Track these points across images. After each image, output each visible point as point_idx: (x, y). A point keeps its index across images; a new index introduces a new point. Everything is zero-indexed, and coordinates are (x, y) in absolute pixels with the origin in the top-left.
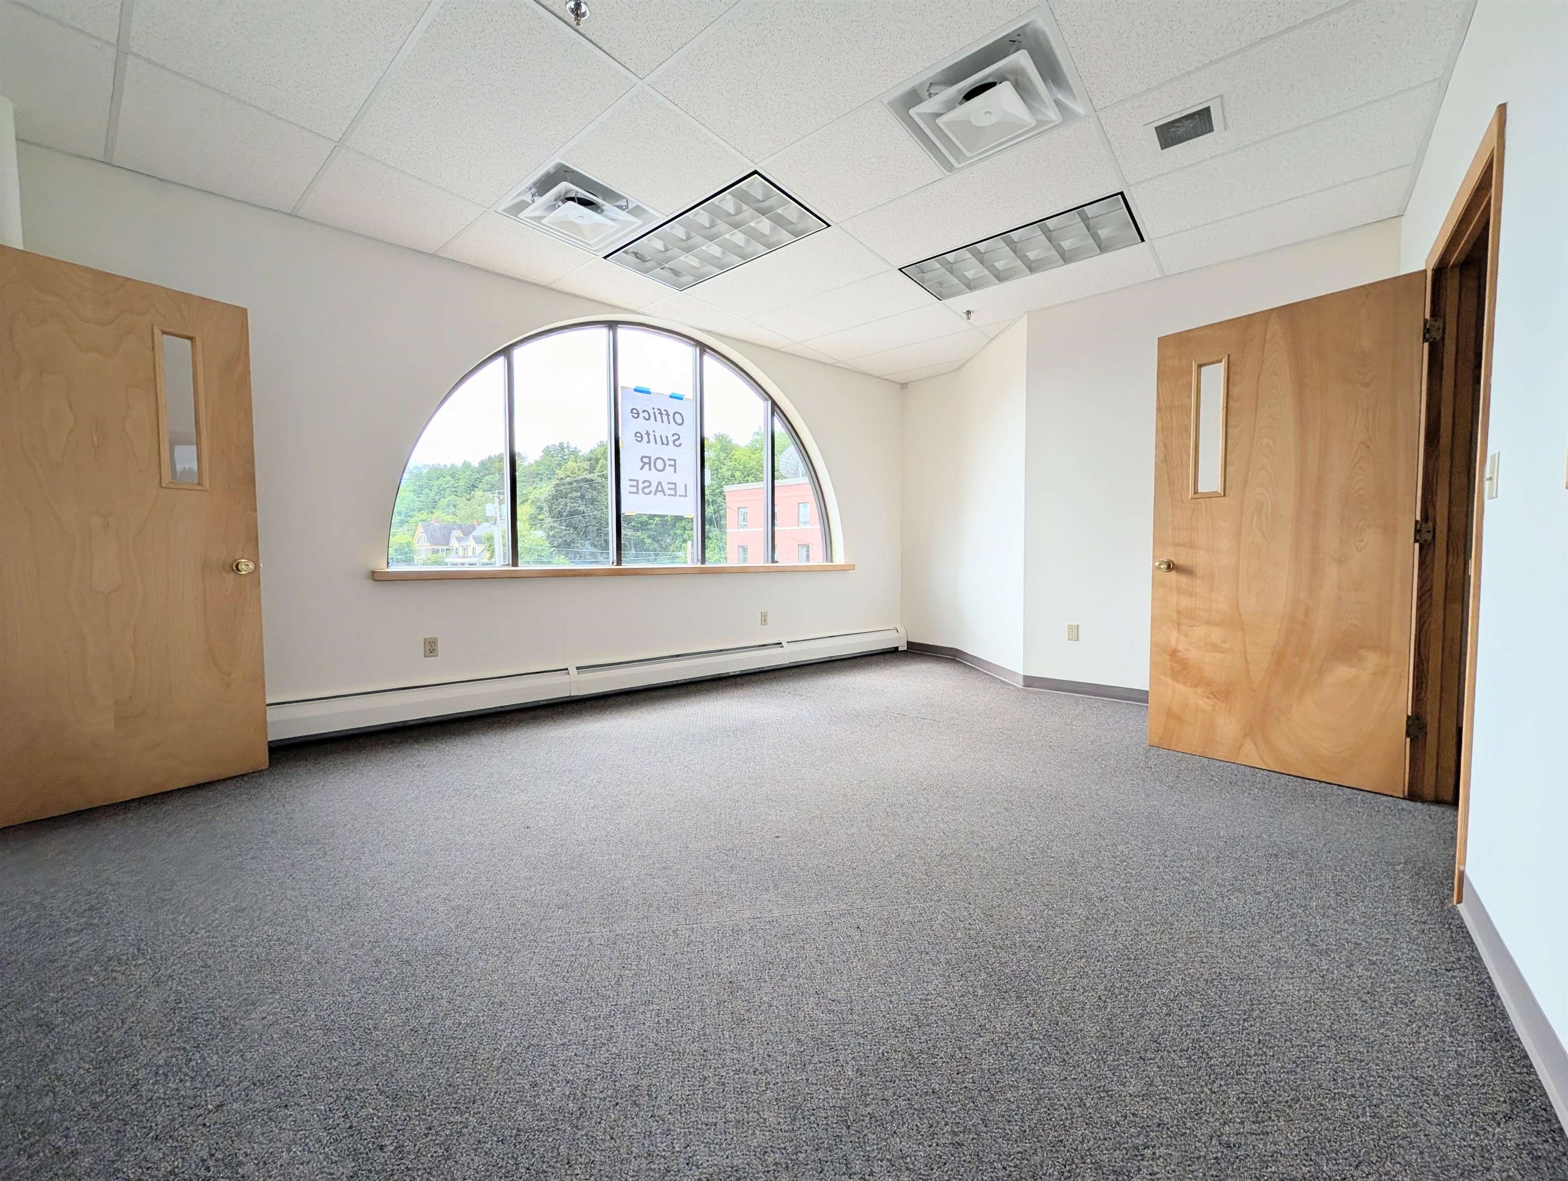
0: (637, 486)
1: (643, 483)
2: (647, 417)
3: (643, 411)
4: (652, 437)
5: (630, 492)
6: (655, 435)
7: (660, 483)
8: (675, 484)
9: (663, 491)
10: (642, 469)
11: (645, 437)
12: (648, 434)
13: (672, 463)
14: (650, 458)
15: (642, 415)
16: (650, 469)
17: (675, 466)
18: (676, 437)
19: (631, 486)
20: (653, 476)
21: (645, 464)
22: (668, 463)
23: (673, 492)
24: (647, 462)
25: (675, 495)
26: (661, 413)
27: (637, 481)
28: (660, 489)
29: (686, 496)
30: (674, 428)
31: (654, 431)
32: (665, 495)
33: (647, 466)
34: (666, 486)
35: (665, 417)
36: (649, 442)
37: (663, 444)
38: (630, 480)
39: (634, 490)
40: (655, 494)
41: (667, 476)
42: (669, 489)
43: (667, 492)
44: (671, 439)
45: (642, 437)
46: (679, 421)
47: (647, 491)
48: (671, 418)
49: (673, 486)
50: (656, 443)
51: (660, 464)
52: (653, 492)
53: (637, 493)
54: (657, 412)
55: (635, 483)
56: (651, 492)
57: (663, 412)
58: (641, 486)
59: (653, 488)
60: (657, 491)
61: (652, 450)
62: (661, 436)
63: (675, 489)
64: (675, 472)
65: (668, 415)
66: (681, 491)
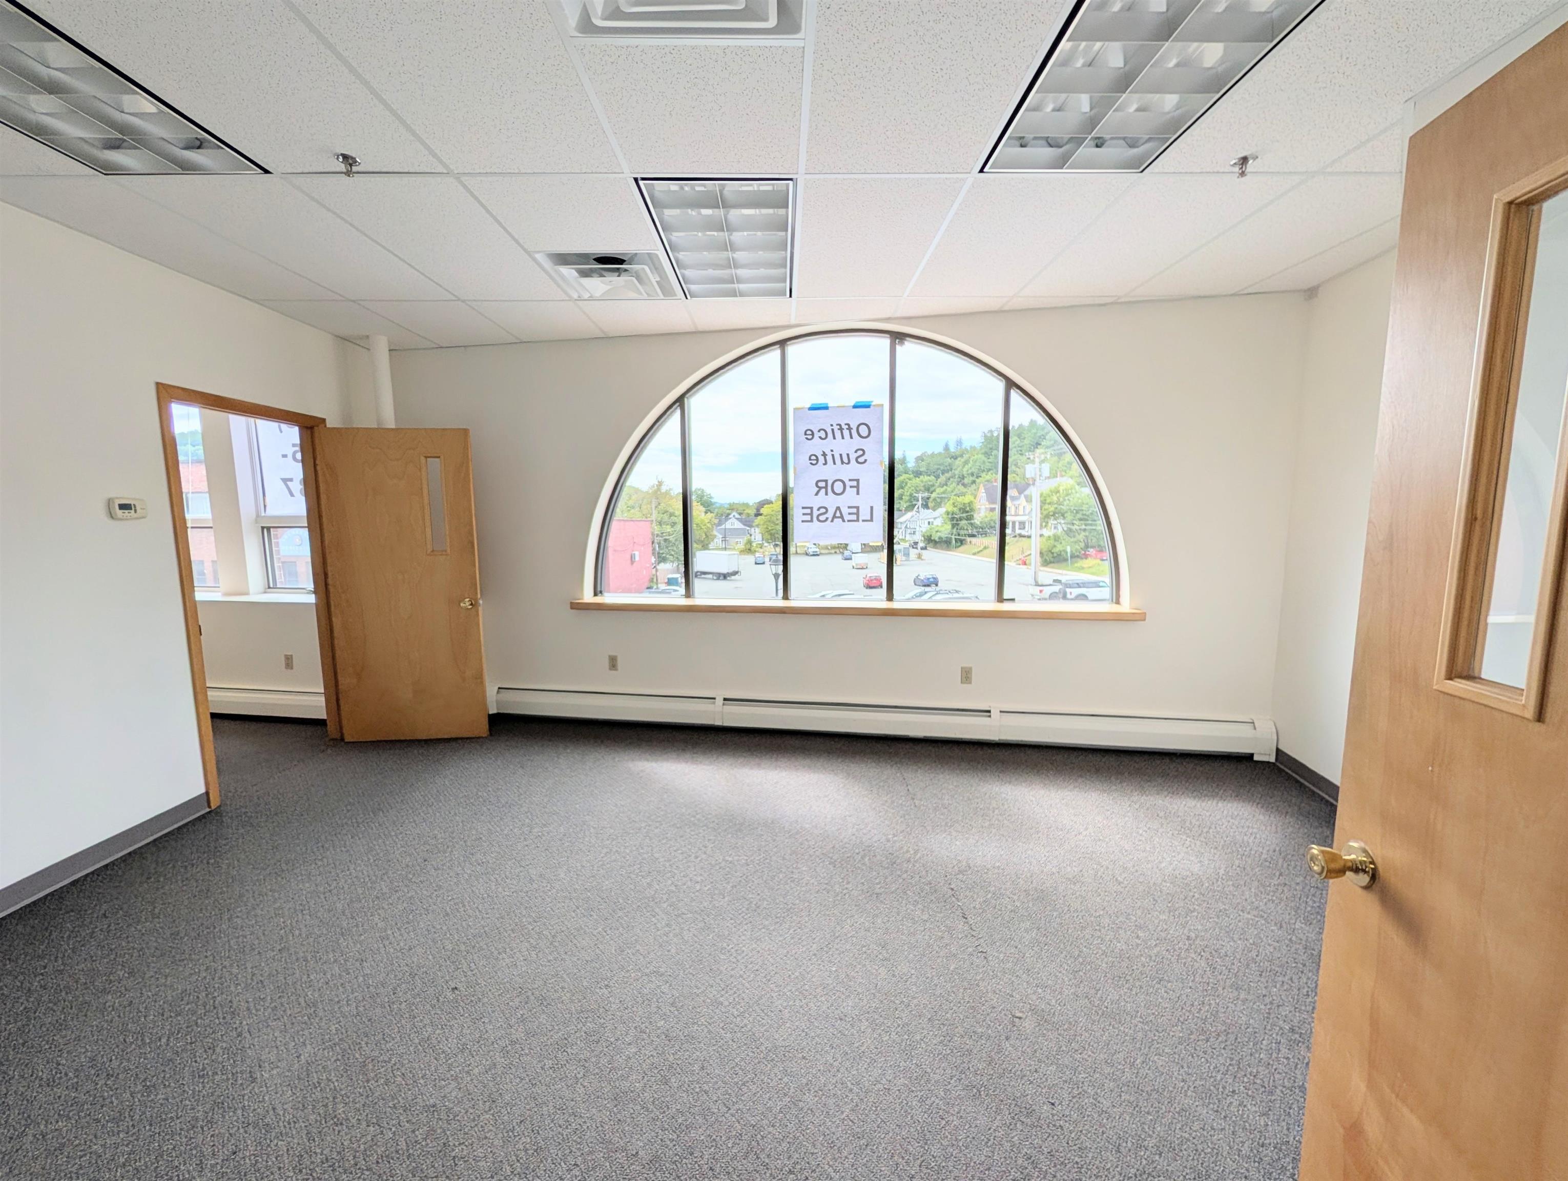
0: (811, 514)
1: (818, 510)
2: (823, 436)
3: (819, 431)
4: (829, 458)
5: (803, 521)
6: (833, 455)
7: (838, 508)
8: (858, 508)
9: (842, 517)
10: (817, 494)
11: (821, 459)
12: (824, 455)
13: (855, 483)
14: (826, 481)
15: (817, 435)
16: (826, 494)
17: (857, 487)
18: (860, 453)
19: (804, 514)
20: (831, 502)
21: (820, 488)
22: (848, 484)
23: (854, 517)
24: (823, 486)
25: (858, 520)
26: (841, 429)
27: (811, 508)
28: (838, 514)
29: (871, 520)
30: (857, 442)
31: (832, 451)
32: (844, 521)
33: (823, 491)
34: (845, 511)
35: (846, 433)
36: (825, 464)
37: (843, 462)
38: (803, 508)
39: (808, 518)
40: (832, 521)
41: (849, 498)
42: (849, 514)
43: (847, 517)
44: (853, 457)
45: (817, 460)
46: (865, 433)
47: (822, 518)
48: (854, 432)
49: (855, 510)
50: (834, 463)
51: (838, 487)
52: (830, 519)
53: (811, 521)
54: (836, 428)
55: (808, 511)
56: (827, 519)
57: (845, 427)
58: (816, 513)
59: (830, 515)
60: (834, 517)
61: (828, 472)
62: (841, 455)
63: (857, 514)
64: (858, 493)
65: (850, 429)
66: (864, 514)
